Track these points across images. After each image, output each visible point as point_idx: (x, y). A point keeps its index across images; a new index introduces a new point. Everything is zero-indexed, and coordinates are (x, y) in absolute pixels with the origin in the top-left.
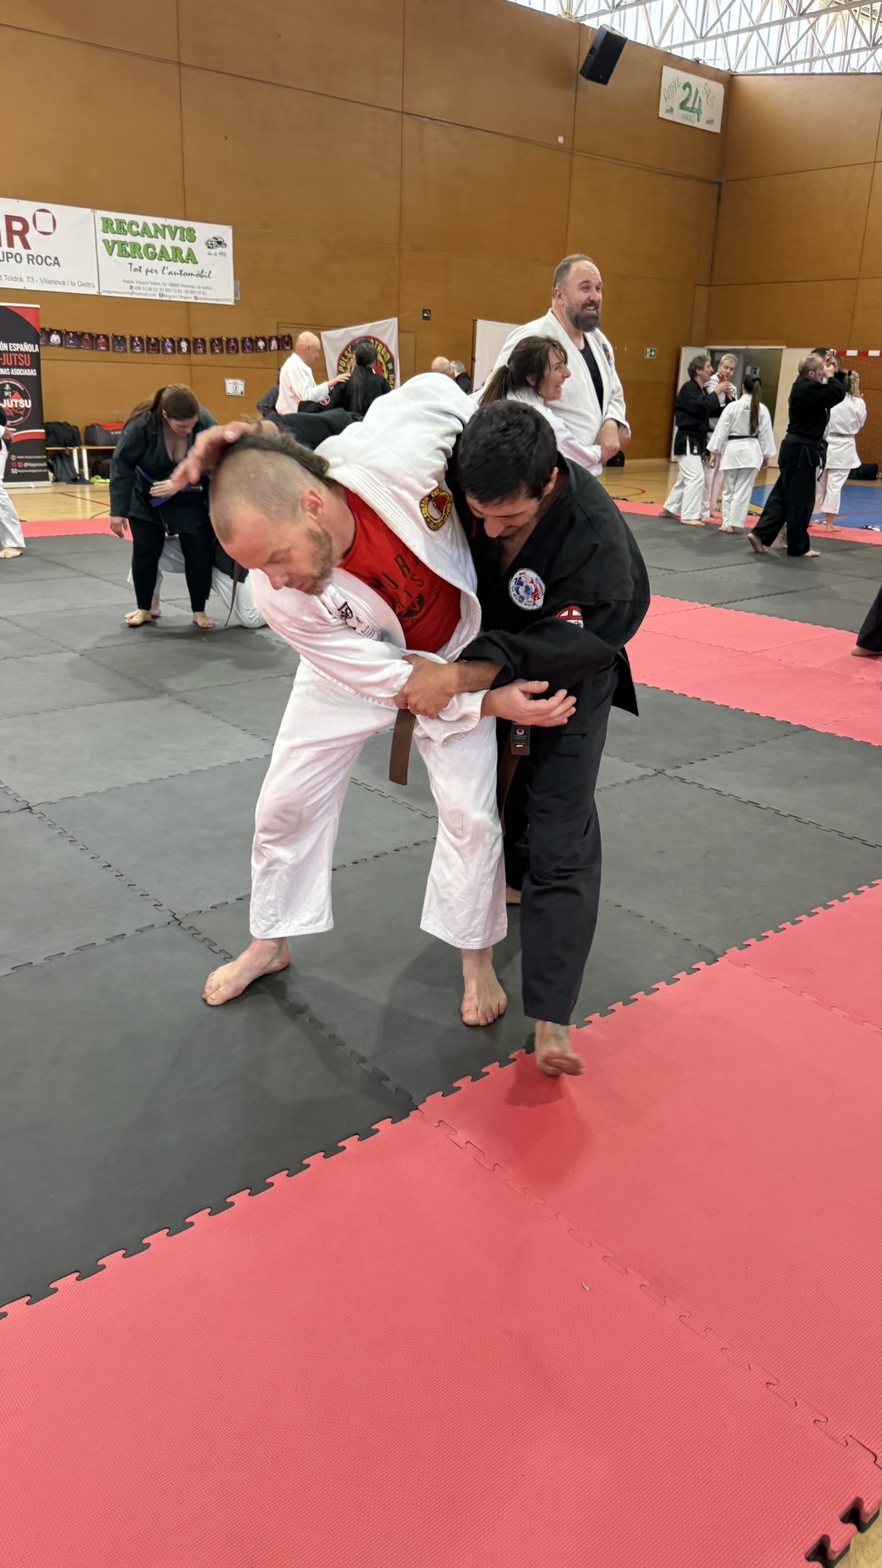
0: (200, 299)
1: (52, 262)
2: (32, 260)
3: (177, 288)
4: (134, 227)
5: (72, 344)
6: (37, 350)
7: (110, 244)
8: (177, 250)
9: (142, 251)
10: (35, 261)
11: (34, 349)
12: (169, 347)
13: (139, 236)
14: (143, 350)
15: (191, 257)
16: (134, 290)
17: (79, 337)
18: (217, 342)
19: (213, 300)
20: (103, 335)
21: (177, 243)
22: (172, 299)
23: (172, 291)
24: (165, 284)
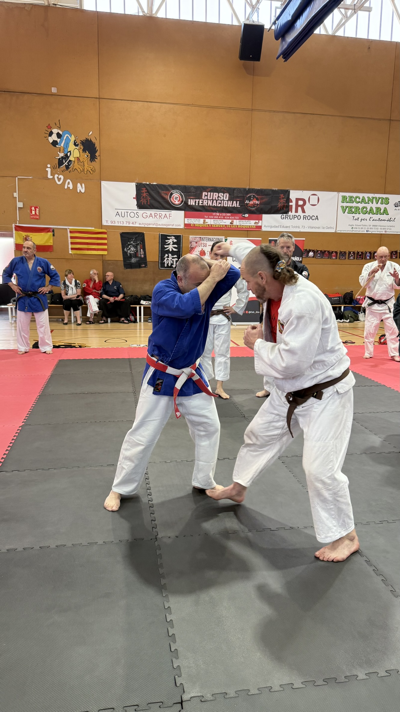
0: (388, 232)
1: (315, 218)
2: (305, 218)
3: (376, 227)
4: (358, 200)
5: (319, 256)
6: (301, 260)
7: (344, 208)
8: (378, 209)
9: (360, 210)
10: (306, 218)
11: (300, 259)
12: (368, 256)
13: (359, 203)
14: (354, 258)
15: (385, 212)
16: (354, 229)
17: (323, 253)
18: (394, 253)
19: (395, 232)
20: (335, 252)
21: (379, 205)
22: (373, 233)
23: (374, 228)
24: (370, 225)
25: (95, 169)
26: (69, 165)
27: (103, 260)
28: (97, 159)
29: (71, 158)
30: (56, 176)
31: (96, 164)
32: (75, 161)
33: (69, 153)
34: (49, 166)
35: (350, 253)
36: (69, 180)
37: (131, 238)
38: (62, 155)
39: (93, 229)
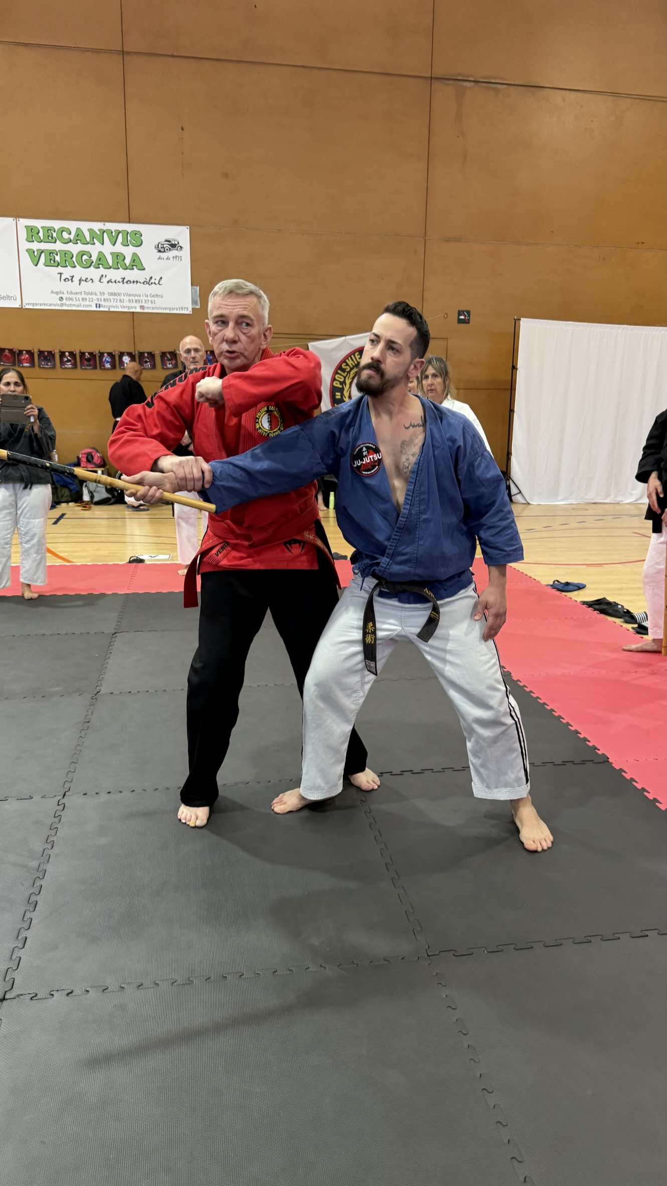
3: (118, 298)
4: (65, 235)
7: (36, 254)
8: (118, 257)
9: (74, 259)
12: (108, 362)
13: (71, 243)
14: (75, 366)
15: (136, 263)
16: (64, 301)
18: (169, 356)
19: (166, 308)
20: (26, 351)
21: (119, 248)
22: (112, 309)
23: (112, 300)
24: (104, 294)
35: (62, 354)
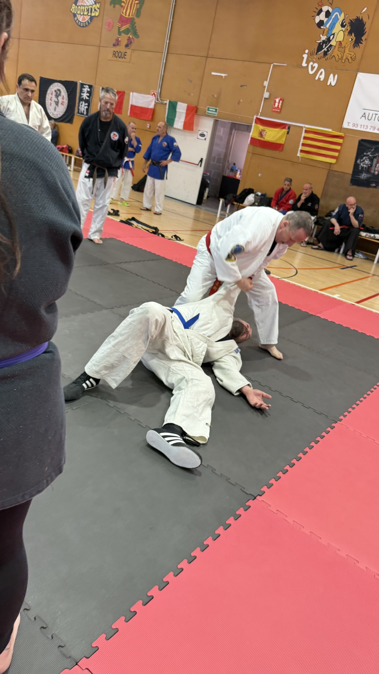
25: (355, 57)
26: (328, 51)
27: (329, 170)
28: (361, 44)
29: (333, 43)
30: (311, 63)
31: (358, 51)
32: (335, 46)
33: (333, 36)
34: (307, 51)
36: (322, 70)
37: (369, 148)
38: (324, 38)
39: (330, 130)
